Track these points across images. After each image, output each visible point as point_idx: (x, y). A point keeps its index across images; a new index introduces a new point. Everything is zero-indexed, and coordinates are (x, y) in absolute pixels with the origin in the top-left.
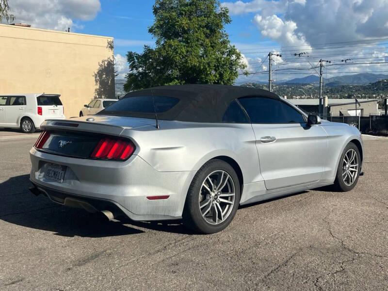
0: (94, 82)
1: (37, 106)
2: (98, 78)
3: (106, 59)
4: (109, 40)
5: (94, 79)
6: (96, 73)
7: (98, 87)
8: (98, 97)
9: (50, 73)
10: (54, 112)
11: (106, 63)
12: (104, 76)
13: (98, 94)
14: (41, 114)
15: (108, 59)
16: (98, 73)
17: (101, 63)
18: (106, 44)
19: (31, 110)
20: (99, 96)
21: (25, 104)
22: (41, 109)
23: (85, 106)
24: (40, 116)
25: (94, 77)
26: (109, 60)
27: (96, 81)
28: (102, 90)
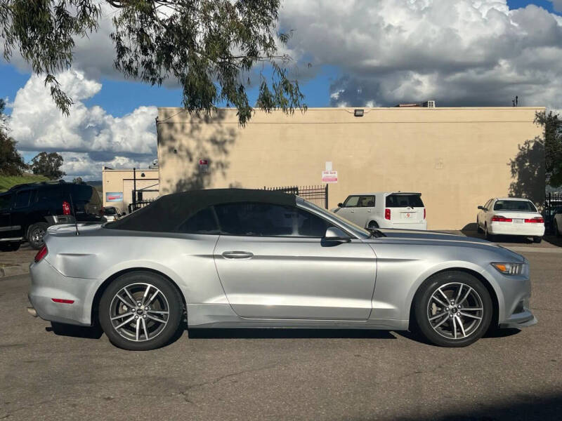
0: (510, 173)
1: (385, 208)
2: (516, 167)
3: (532, 138)
4: (539, 111)
5: (510, 169)
6: (514, 160)
7: (516, 181)
8: (514, 194)
9: (441, 163)
10: (408, 216)
11: (532, 145)
12: (527, 164)
13: (516, 191)
14: (389, 219)
15: (536, 138)
16: (517, 159)
17: (522, 145)
18: (534, 117)
19: (378, 213)
20: (516, 193)
21: (374, 206)
22: (390, 213)
23: (480, 208)
24: (388, 220)
25: (510, 166)
26: (538, 140)
27: (513, 172)
28: (523, 184)
